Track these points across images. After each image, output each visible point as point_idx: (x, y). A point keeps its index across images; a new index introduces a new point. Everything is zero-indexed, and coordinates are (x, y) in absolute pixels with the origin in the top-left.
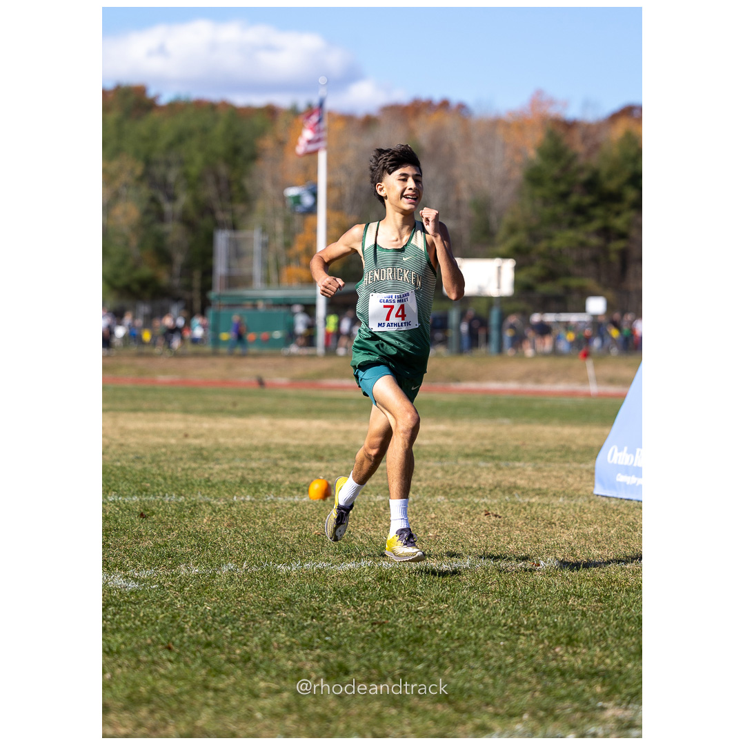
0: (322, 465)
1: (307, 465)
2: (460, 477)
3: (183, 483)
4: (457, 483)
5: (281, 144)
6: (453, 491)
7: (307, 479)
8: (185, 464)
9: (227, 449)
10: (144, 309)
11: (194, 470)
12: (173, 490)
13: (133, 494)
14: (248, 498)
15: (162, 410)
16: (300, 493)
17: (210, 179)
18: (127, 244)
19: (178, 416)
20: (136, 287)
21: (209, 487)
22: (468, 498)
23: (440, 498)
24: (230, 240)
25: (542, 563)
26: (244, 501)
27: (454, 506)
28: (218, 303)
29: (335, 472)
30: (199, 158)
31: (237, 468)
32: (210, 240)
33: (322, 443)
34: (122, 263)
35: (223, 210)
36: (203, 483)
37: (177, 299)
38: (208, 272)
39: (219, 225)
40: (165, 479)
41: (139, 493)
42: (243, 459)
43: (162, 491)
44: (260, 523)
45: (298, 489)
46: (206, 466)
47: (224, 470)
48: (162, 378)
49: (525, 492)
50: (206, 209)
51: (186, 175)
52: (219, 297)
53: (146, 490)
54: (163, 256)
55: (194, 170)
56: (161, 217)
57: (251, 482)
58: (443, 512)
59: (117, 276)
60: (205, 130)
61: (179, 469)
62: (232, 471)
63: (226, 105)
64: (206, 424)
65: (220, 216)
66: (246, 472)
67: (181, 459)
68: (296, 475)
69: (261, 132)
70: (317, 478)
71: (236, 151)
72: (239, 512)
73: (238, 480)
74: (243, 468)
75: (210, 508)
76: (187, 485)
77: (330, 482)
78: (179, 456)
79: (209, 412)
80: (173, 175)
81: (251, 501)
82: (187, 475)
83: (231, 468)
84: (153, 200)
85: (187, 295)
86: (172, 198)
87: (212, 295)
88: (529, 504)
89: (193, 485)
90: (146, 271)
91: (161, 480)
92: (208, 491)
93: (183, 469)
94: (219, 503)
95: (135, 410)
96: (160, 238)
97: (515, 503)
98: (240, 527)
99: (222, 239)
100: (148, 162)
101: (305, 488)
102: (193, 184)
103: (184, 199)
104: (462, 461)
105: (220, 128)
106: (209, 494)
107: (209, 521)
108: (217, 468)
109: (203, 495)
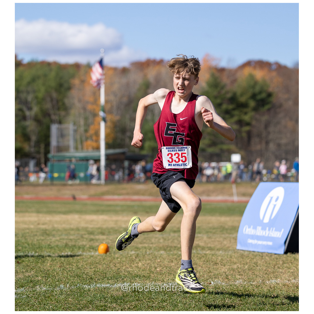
0: (104, 237)
1: (97, 237)
2: (172, 242)
3: (37, 246)
4: (170, 245)
5: (83, 82)
6: (169, 249)
7: (97, 244)
8: (38, 237)
9: (58, 230)
11: (43, 240)
12: (33, 250)
14: (69, 253)
15: (27, 211)
16: (94, 251)
17: (48, 99)
19: (34, 214)
21: (50, 248)
22: (175, 252)
23: (162, 252)
24: (58, 129)
25: (212, 283)
26: (67, 255)
27: (169, 256)
28: (52, 159)
29: (111, 240)
30: (43, 89)
31: (63, 239)
32: (48, 129)
33: (105, 226)
35: (55, 114)
36: (47, 246)
37: (33, 158)
38: (48, 144)
39: (52, 121)
40: (29, 245)
43: (27, 251)
44: (75, 265)
45: (93, 248)
46: (48, 238)
47: (57, 240)
48: (26, 196)
49: (203, 248)
50: (46, 114)
51: (36, 98)
52: (53, 157)
53: (19, 250)
54: (26, 137)
55: (40, 95)
56: (24, 118)
57: (70, 245)
58: (164, 259)
60: (45, 76)
61: (35, 240)
62: (61, 241)
63: (56, 63)
64: (48, 218)
65: (53, 117)
66: (68, 241)
67: (36, 235)
68: (92, 242)
69: (73, 76)
70: (102, 243)
71: (61, 85)
72: (65, 260)
73: (64, 245)
74: (66, 239)
75: (51, 258)
76: (39, 247)
77: (109, 245)
78: (35, 233)
79: (50, 212)
80: (30, 98)
82: (39, 243)
83: (60, 239)
84: (20, 110)
85: (38, 156)
86: (30, 109)
87: (50, 156)
88: (205, 254)
89: (42, 247)
90: (18, 145)
91: (26, 245)
92: (50, 250)
93: (37, 240)
94: (55, 256)
96: (24, 128)
97: (198, 254)
98: (65, 267)
99: (54, 128)
100: (18, 92)
101: (97, 248)
102: (40, 102)
103: (36, 109)
104: (172, 234)
105: (53, 74)
106: (50, 252)
107: (50, 264)
108: (54, 239)
109: (47, 252)
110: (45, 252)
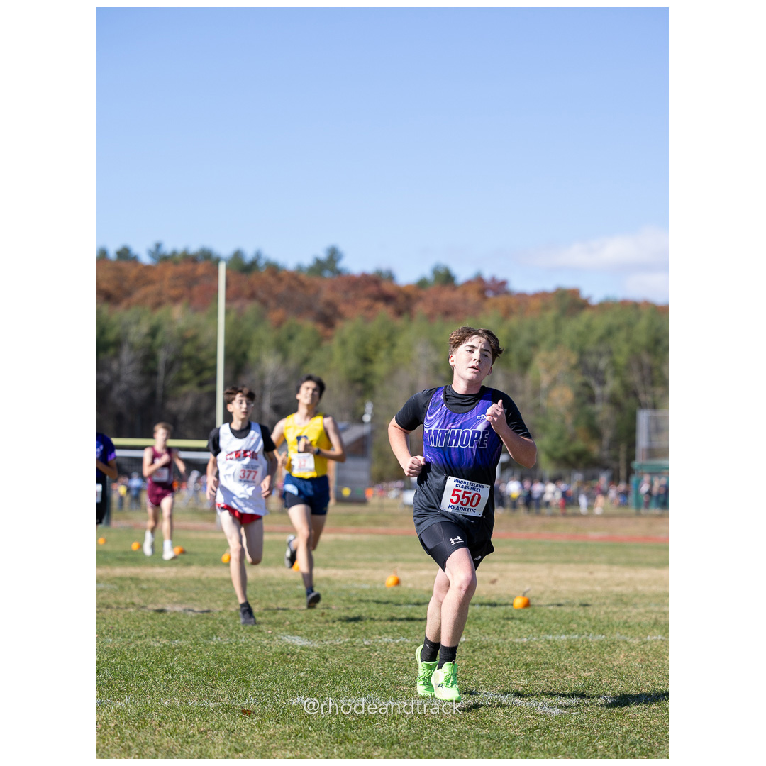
3: (605, 624)
8: (608, 608)
9: (644, 596)
10: (578, 476)
11: (614, 613)
13: (562, 634)
14: (660, 637)
15: (591, 562)
17: (635, 366)
18: (563, 422)
19: (604, 567)
20: (572, 458)
21: (626, 627)
24: (650, 418)
26: (656, 640)
28: (640, 471)
30: (625, 348)
31: (652, 612)
32: (634, 418)
34: (560, 438)
35: (645, 393)
36: (622, 625)
37: (606, 468)
38: (632, 445)
39: (642, 406)
40: (590, 620)
41: (567, 632)
42: (656, 605)
43: (586, 631)
46: (625, 610)
47: (640, 614)
48: (593, 534)
50: (631, 392)
51: (613, 363)
52: (641, 466)
53: (573, 631)
54: (595, 432)
55: (621, 360)
56: (592, 399)
57: (663, 623)
59: (556, 449)
60: (630, 325)
61: (602, 612)
62: (647, 614)
63: (647, 304)
64: (627, 574)
65: (643, 398)
66: (659, 615)
67: (604, 604)
71: (657, 342)
72: (651, 649)
73: (652, 622)
74: (657, 612)
75: (627, 645)
76: (608, 626)
78: (602, 601)
79: (631, 564)
80: (603, 363)
81: (661, 640)
82: (609, 618)
83: (646, 612)
84: (586, 385)
85: (614, 465)
86: (602, 383)
87: (636, 464)
89: (613, 626)
90: (580, 445)
91: (586, 621)
92: (626, 631)
93: (606, 613)
94: (634, 642)
95: (567, 562)
96: (591, 417)
98: (651, 662)
99: (643, 417)
100: (582, 353)
102: (620, 371)
103: (612, 384)
105: (643, 324)
106: (626, 634)
107: (625, 656)
108: (634, 612)
109: (621, 635)
110: (618, 635)
